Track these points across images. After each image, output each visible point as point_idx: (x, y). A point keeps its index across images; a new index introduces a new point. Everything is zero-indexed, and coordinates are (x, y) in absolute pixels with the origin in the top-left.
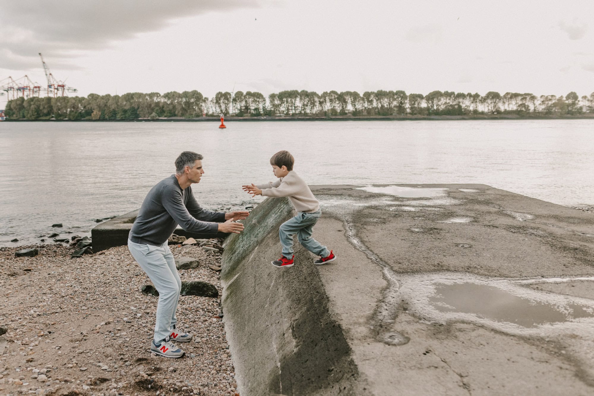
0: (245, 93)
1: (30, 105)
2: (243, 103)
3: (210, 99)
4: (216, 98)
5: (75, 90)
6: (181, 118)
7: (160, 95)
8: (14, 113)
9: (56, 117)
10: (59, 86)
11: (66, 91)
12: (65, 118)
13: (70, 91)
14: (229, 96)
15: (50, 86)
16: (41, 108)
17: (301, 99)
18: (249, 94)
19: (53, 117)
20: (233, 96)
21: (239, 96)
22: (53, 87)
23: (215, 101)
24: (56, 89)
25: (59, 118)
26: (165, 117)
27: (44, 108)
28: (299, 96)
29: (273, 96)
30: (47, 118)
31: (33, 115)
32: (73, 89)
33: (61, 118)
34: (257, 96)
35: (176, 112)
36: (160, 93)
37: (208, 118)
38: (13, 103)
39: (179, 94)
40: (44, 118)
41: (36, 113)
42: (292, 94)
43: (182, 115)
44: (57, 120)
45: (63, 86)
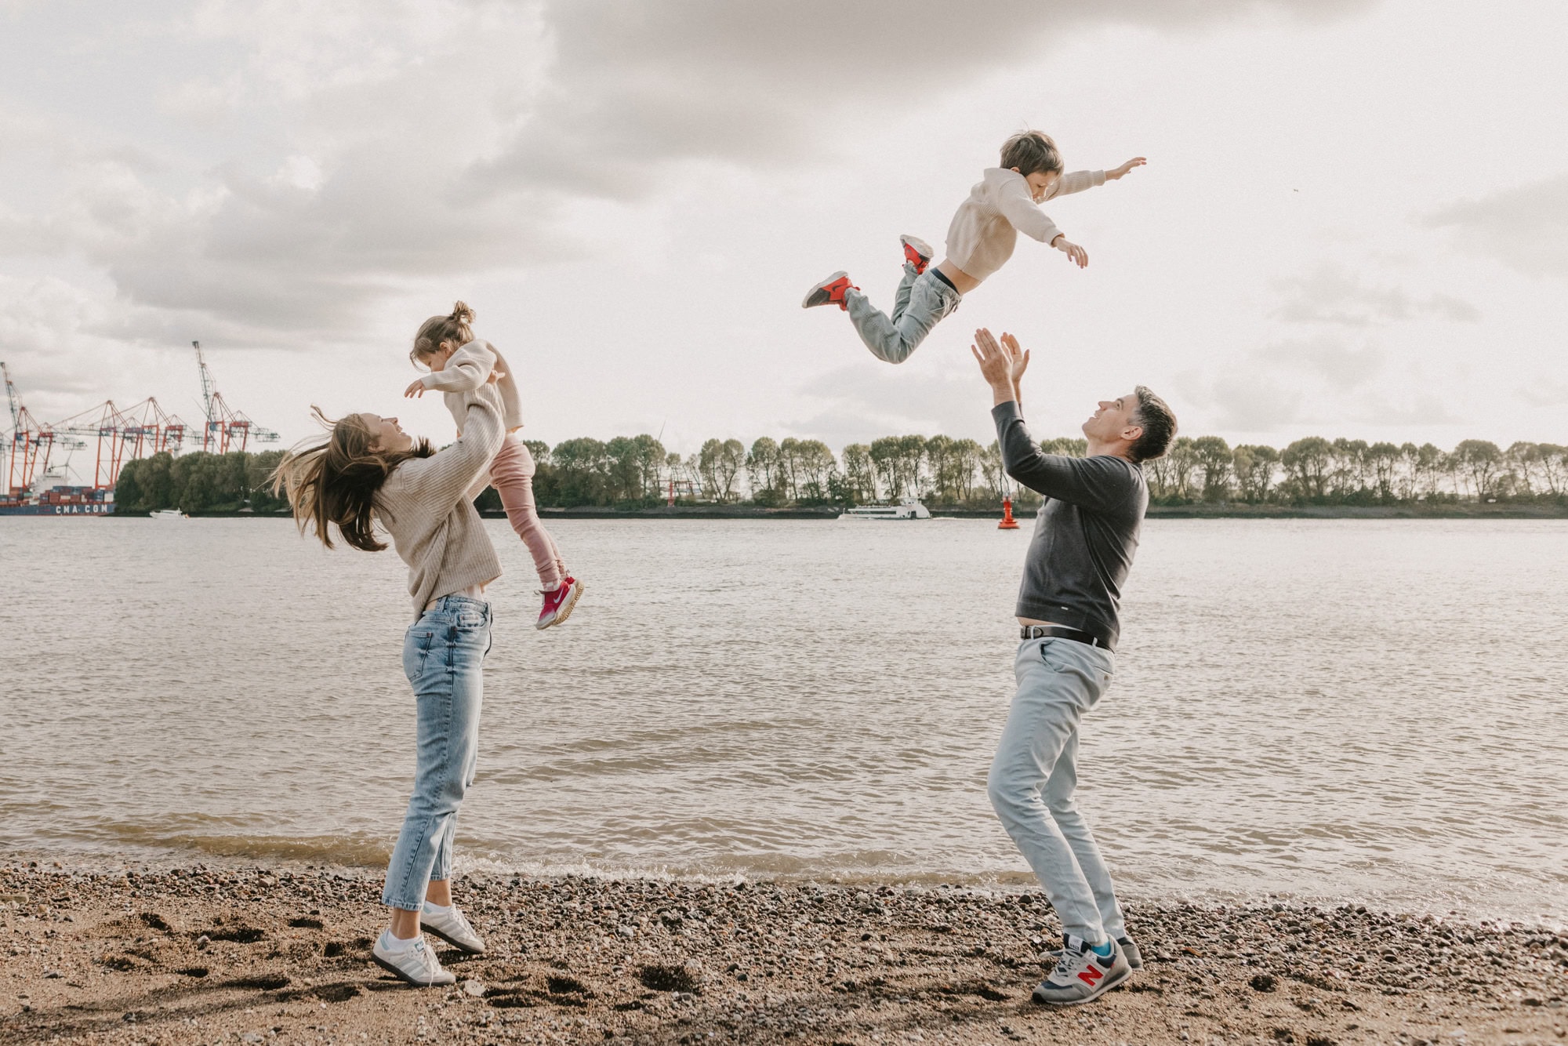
0: (779, 444)
1: (189, 473)
2: (774, 471)
3: (684, 459)
4: (703, 454)
5: (273, 436)
6: (606, 510)
7: (546, 449)
8: (140, 494)
9: (254, 506)
10: (237, 424)
11: (251, 438)
12: (280, 508)
13: (261, 437)
14: (735, 452)
15: (212, 425)
16: (217, 481)
17: (931, 458)
18: (789, 445)
19: (245, 505)
20: (748, 449)
21: (762, 452)
22: (220, 427)
23: (698, 463)
24: (227, 432)
25: (263, 509)
26: (560, 505)
27: (225, 481)
28: (927, 452)
29: (853, 453)
30: (232, 507)
31: (192, 500)
32: (269, 432)
33: (270, 508)
34: (809, 451)
35: (593, 494)
36: (548, 444)
37: (681, 509)
38: (141, 468)
39: (601, 444)
40: (223, 508)
41: (201, 495)
42: (909, 446)
43: (608, 503)
44: (257, 513)
45: (246, 425)
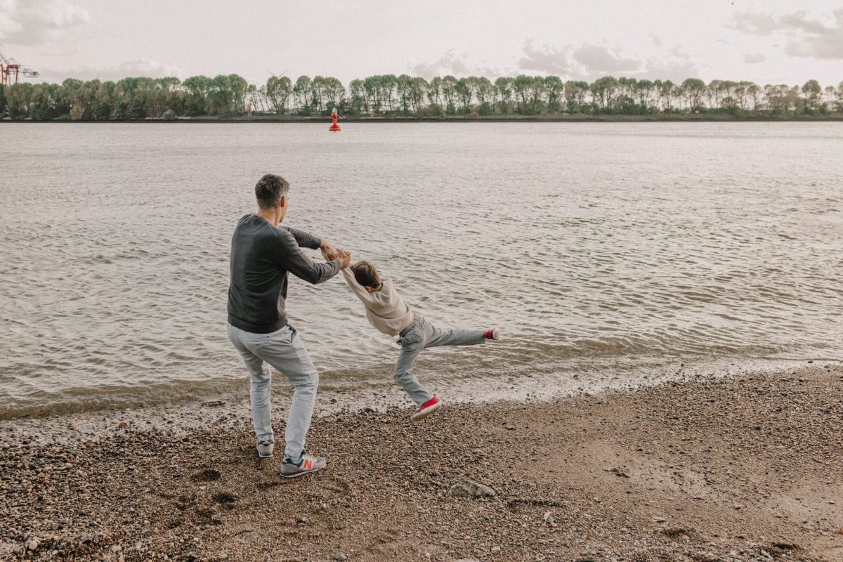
0: (312, 79)
2: (310, 95)
3: (258, 88)
4: (268, 85)
5: (35, 73)
6: (213, 118)
7: (179, 82)
9: (12, 117)
10: (10, 67)
11: (20, 76)
12: (27, 117)
13: (27, 74)
14: (287, 85)
17: (399, 88)
18: (319, 80)
19: (6, 116)
20: (294, 83)
21: (303, 83)
22: (1, 68)
23: (266, 91)
24: (5, 71)
25: (17, 118)
26: (187, 115)
28: (397, 84)
29: (355, 84)
32: (32, 72)
33: (21, 117)
34: (332, 83)
35: (206, 109)
36: (180, 79)
37: (255, 117)
39: (210, 80)
42: (387, 81)
43: (215, 114)
44: (13, 121)
45: (17, 67)
